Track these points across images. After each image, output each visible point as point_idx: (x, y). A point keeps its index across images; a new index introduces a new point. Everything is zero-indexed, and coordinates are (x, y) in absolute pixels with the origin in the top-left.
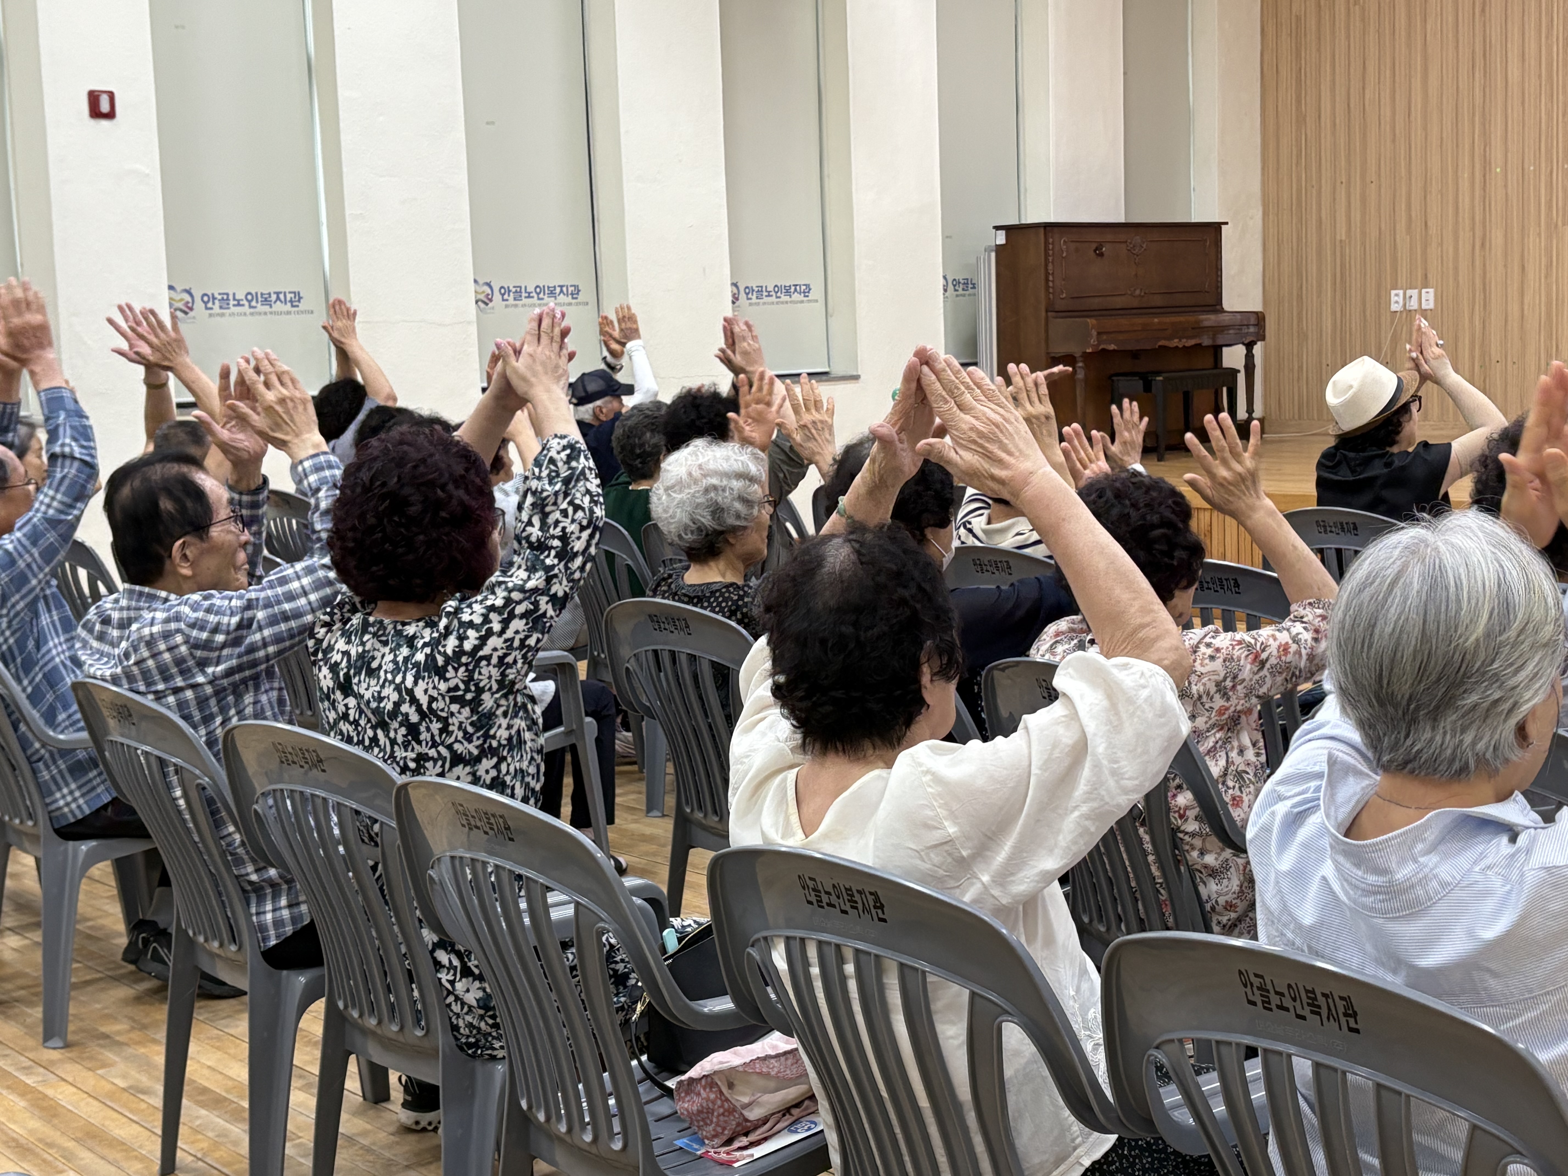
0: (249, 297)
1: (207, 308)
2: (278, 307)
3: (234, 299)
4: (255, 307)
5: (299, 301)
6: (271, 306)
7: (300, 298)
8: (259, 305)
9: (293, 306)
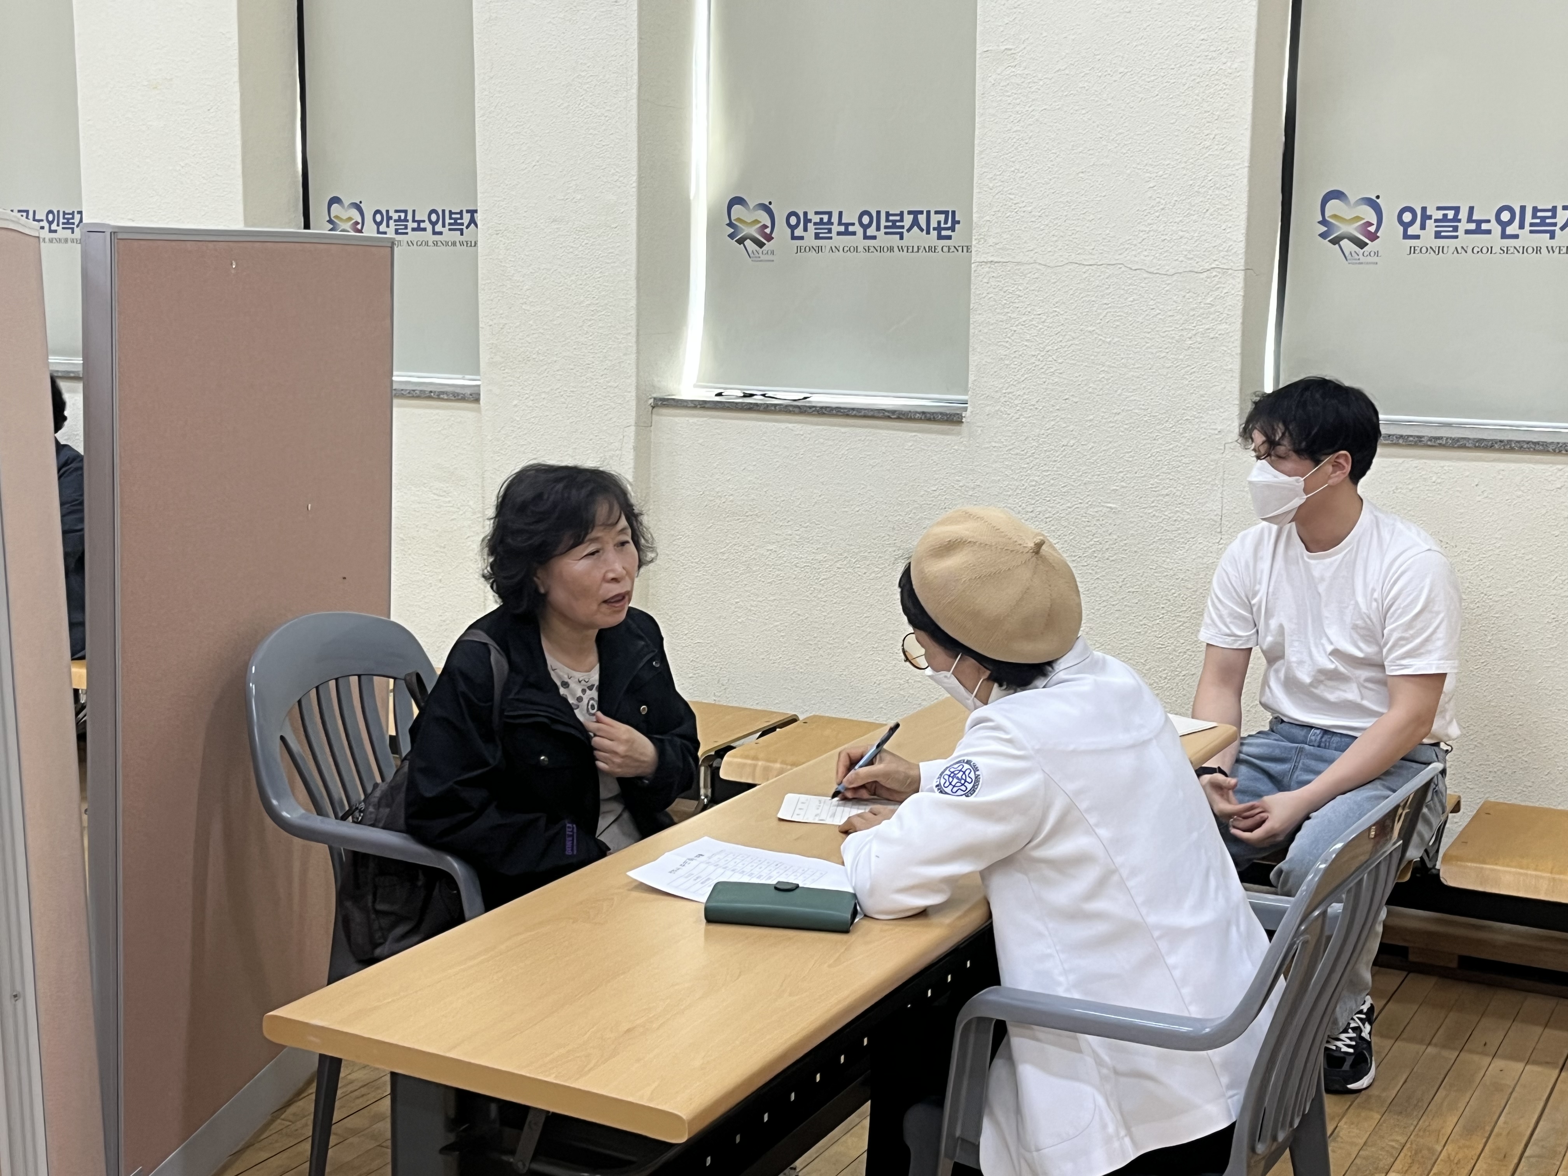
0: (866, 220)
1: (793, 237)
2: (914, 237)
3: (840, 223)
4: (874, 238)
5: (953, 229)
6: (902, 238)
7: (955, 222)
8: (880, 234)
9: (940, 237)
